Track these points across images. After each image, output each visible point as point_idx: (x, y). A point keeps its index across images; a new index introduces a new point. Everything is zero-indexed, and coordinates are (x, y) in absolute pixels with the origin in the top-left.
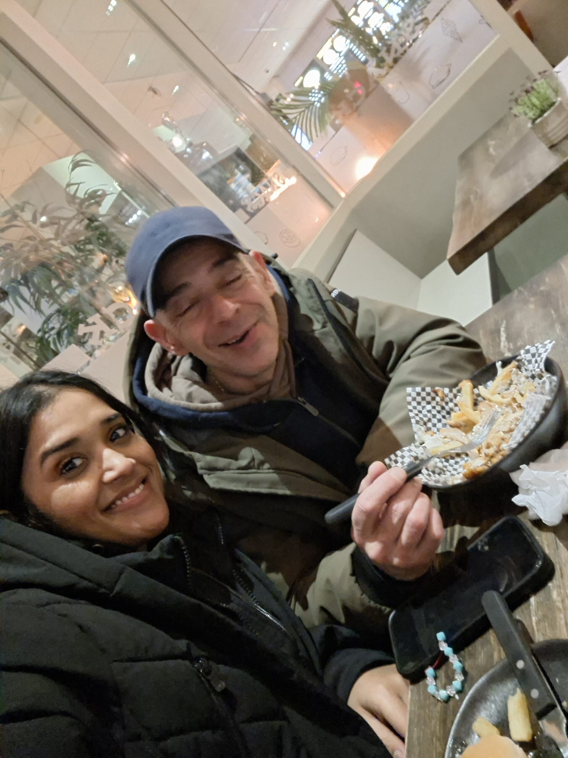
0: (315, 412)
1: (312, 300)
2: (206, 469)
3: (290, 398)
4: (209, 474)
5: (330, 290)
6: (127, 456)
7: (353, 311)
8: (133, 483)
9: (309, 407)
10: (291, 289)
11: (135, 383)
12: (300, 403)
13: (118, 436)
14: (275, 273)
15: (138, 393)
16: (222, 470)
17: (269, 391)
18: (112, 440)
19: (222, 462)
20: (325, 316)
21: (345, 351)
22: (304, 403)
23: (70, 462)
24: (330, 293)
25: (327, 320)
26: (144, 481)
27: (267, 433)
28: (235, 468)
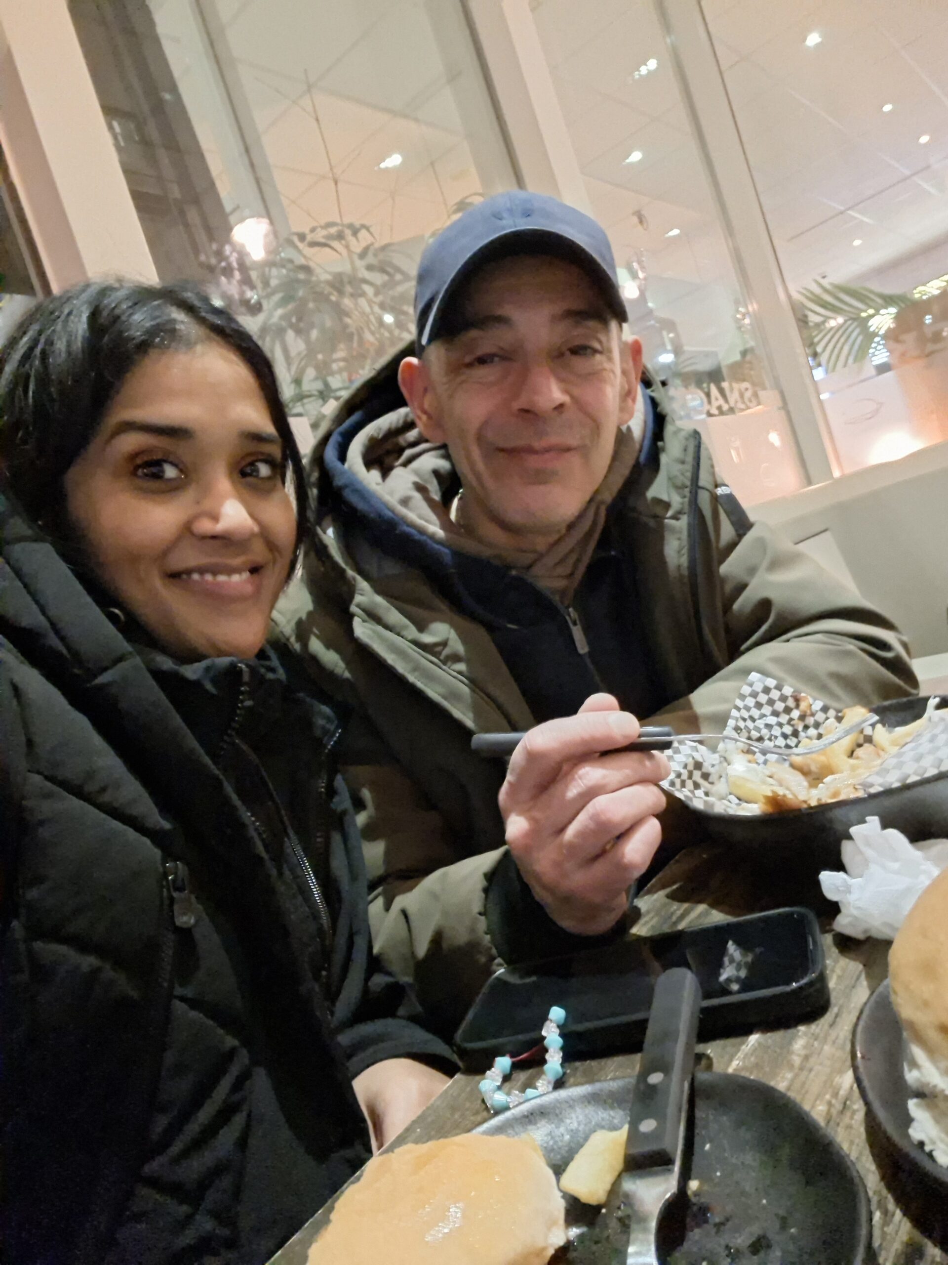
0: (583, 648)
1: (681, 466)
2: (364, 610)
3: (556, 599)
4: (364, 621)
5: (719, 481)
6: (252, 515)
7: (736, 530)
8: (237, 561)
9: (577, 633)
10: (660, 444)
11: (335, 439)
12: (567, 618)
13: (255, 473)
14: (649, 402)
15: (330, 454)
16: (387, 627)
17: (529, 567)
18: (243, 474)
19: (394, 616)
20: (686, 500)
21: (685, 572)
22: (575, 624)
23: (158, 463)
24: (716, 486)
25: (686, 508)
26: (255, 570)
27: (490, 628)
28: (410, 638)
